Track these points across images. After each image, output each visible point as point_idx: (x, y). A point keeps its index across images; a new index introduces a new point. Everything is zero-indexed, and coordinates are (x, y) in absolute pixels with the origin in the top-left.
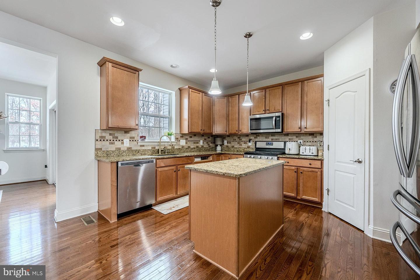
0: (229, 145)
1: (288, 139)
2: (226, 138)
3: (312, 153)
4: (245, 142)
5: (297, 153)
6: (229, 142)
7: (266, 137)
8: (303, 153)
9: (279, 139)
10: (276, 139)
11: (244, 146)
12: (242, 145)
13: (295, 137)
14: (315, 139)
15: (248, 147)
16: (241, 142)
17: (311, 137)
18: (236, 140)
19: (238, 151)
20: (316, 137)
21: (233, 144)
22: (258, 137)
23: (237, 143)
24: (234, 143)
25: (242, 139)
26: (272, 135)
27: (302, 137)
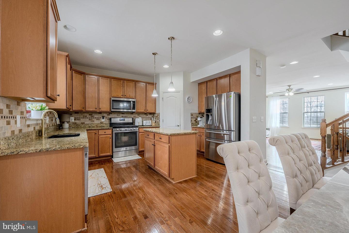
0: (77, 121)
1: (133, 116)
2: (73, 114)
3: (150, 124)
4: (98, 118)
5: (141, 125)
6: (77, 118)
7: (117, 115)
8: (146, 124)
9: (127, 116)
10: (125, 116)
11: (96, 122)
12: (94, 122)
13: (137, 115)
14: (147, 117)
15: (102, 123)
16: (93, 119)
17: (145, 115)
18: (87, 117)
19: (90, 127)
20: (147, 115)
21: (82, 120)
22: (111, 115)
23: (88, 119)
24: (84, 119)
25: (94, 116)
26: (122, 114)
27: (141, 115)
